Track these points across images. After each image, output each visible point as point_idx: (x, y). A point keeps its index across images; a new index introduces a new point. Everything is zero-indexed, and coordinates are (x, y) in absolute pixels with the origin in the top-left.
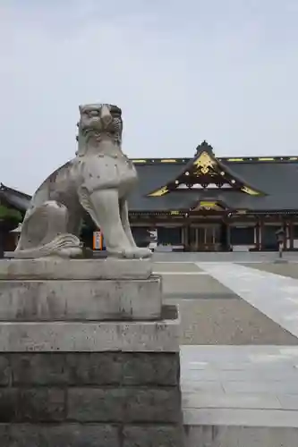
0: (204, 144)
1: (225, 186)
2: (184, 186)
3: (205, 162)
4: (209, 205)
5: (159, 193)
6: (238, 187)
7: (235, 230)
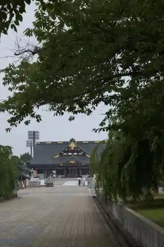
0: (72, 139)
1: (80, 154)
2: (65, 154)
3: (73, 145)
4: (73, 162)
5: (56, 157)
6: (84, 154)
7: (82, 170)
